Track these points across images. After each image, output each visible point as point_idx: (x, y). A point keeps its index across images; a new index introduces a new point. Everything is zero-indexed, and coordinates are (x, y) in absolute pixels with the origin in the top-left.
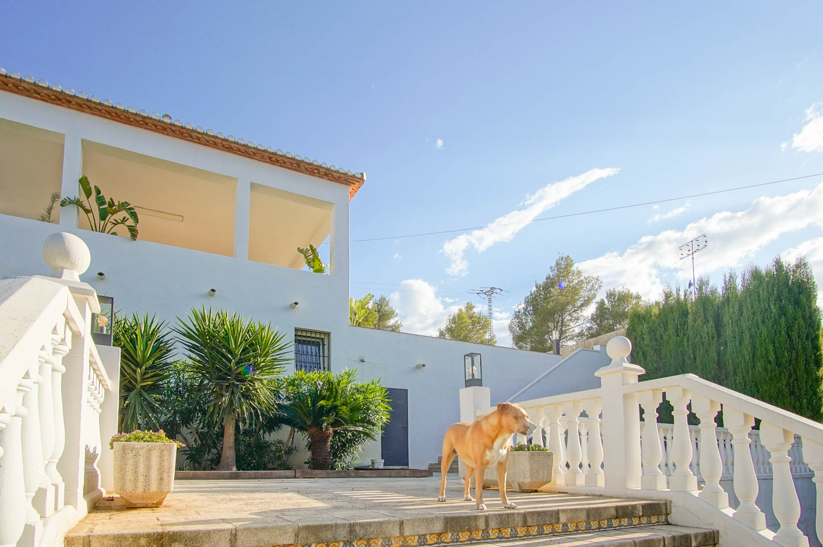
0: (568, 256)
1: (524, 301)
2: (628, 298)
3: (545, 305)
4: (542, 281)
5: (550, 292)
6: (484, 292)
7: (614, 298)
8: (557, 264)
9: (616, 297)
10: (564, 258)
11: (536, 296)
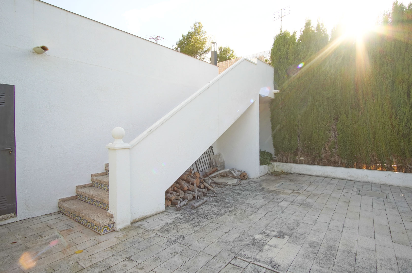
0: (200, 22)
1: (176, 44)
2: (228, 50)
3: (188, 47)
4: (186, 34)
5: (190, 41)
6: (153, 38)
7: (222, 50)
8: (194, 25)
9: (223, 50)
10: (198, 23)
11: (182, 42)
